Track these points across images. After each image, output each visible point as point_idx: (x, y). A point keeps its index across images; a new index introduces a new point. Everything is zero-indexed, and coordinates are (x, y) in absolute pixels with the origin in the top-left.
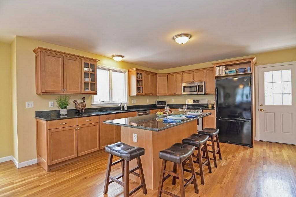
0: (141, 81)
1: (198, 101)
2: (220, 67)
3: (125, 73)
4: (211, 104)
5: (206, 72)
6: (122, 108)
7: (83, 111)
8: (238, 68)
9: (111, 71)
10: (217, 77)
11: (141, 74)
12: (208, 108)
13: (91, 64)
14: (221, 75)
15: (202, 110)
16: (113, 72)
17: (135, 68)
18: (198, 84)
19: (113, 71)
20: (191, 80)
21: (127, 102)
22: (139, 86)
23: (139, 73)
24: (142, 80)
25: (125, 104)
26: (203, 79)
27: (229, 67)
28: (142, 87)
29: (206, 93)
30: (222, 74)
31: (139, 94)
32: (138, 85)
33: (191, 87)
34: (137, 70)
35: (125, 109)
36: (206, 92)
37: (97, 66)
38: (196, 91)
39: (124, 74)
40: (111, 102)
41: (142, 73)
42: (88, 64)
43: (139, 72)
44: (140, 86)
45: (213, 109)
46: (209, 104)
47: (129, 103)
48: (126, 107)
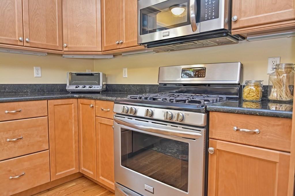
4: (258, 84)
15: (207, 112)
45: (266, 109)
46: (247, 83)
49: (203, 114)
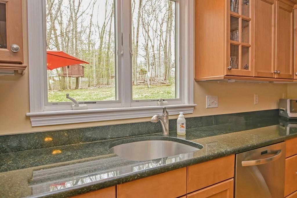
0: (246, 21)
6: (165, 127)
21: (186, 104)
22: (234, 42)
25: (181, 113)
28: (247, 47)
31: (234, 72)
32: (232, 39)
35: (181, 131)
44: (240, 43)
47: (194, 107)
48: (183, 124)
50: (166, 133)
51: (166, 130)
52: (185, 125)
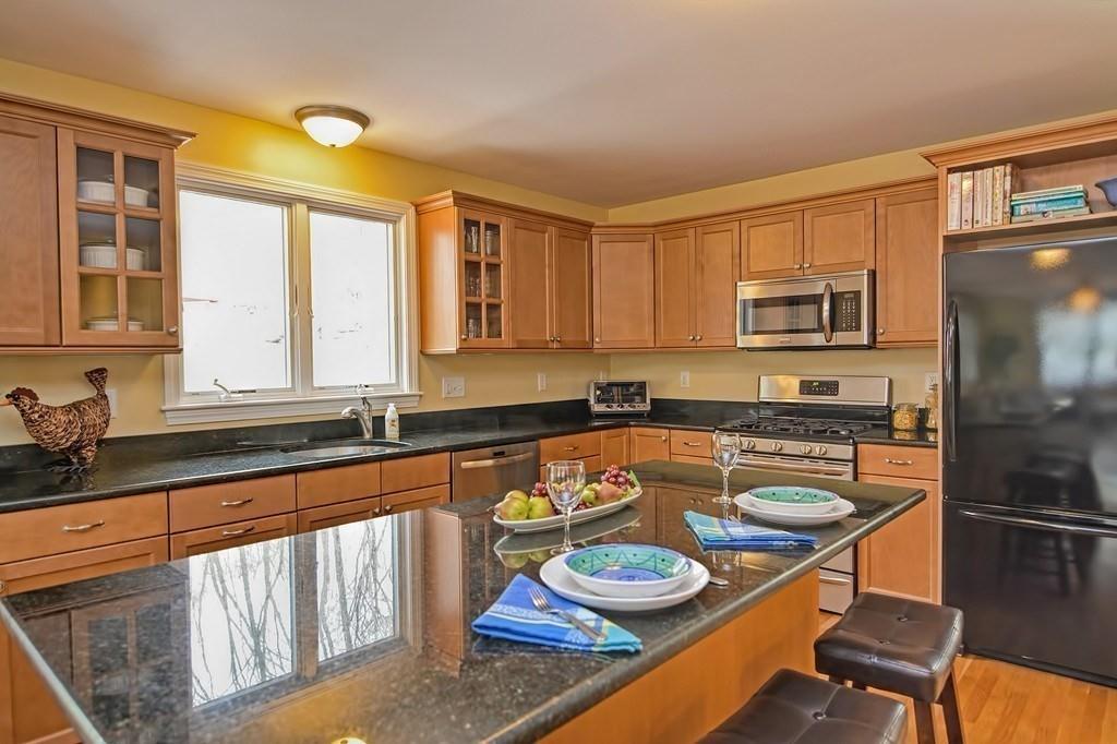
0: (493, 268)
1: (831, 388)
2: (978, 173)
3: (395, 222)
4: (911, 408)
5: (880, 211)
6: (367, 426)
7: (89, 454)
8: (1100, 179)
9: (305, 206)
10: (952, 241)
11: (489, 226)
12: (891, 429)
13: (127, 158)
14: (978, 228)
15: (855, 444)
16: (315, 217)
17: (450, 192)
18: (828, 285)
19: (314, 206)
20: (790, 263)
21: (406, 391)
22: (473, 299)
23: (477, 224)
24: (493, 260)
25: (392, 405)
26: (863, 253)
27: (1033, 177)
28: (497, 307)
29: (879, 339)
30: (990, 217)
31: (474, 342)
32: (468, 294)
33: (792, 301)
34: (461, 200)
35: (392, 432)
36: (880, 331)
37: (177, 171)
38: (820, 329)
39: (391, 226)
40: (299, 395)
41: (494, 222)
42: (109, 155)
43: (476, 217)
44: (484, 300)
45: (923, 440)
46: (898, 407)
47: (421, 396)
48: (393, 421)
49: (851, 447)
50: (367, 436)
51: (368, 431)
52: (397, 423)
